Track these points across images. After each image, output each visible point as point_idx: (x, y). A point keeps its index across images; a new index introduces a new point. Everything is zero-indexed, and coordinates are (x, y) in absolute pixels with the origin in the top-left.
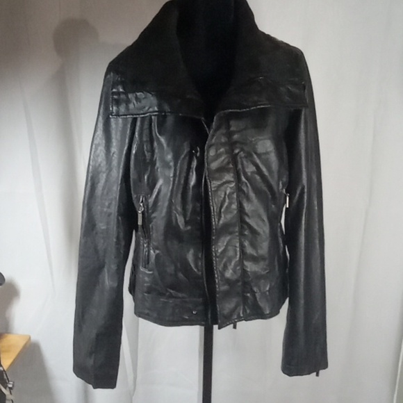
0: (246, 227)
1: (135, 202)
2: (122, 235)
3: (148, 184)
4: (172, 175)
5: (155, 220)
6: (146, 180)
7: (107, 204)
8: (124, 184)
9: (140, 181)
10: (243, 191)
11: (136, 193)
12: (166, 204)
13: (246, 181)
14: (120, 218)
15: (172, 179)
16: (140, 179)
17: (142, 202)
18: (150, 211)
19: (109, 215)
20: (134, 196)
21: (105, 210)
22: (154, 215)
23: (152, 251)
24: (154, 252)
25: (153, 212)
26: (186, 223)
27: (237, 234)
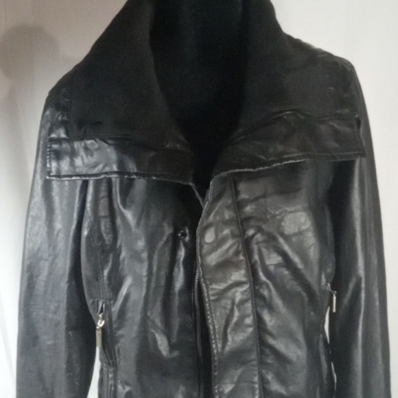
0: (268, 351)
1: (91, 310)
2: (75, 356)
3: (110, 284)
4: (145, 273)
5: (122, 340)
6: (105, 278)
7: (52, 308)
8: (74, 283)
9: (97, 280)
10: (263, 298)
11: (91, 296)
12: (138, 318)
13: (268, 282)
14: (70, 333)
15: (145, 280)
16: (97, 274)
17: (102, 311)
18: (115, 326)
19: (57, 325)
20: (89, 302)
21: (50, 316)
22: (120, 332)
23: (120, 387)
24: (124, 388)
25: (118, 329)
26: (172, 347)
27: (255, 363)
